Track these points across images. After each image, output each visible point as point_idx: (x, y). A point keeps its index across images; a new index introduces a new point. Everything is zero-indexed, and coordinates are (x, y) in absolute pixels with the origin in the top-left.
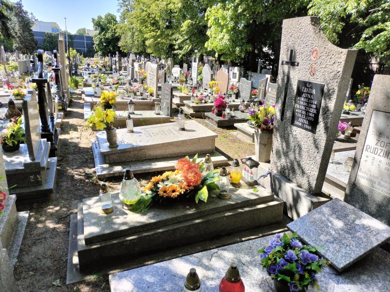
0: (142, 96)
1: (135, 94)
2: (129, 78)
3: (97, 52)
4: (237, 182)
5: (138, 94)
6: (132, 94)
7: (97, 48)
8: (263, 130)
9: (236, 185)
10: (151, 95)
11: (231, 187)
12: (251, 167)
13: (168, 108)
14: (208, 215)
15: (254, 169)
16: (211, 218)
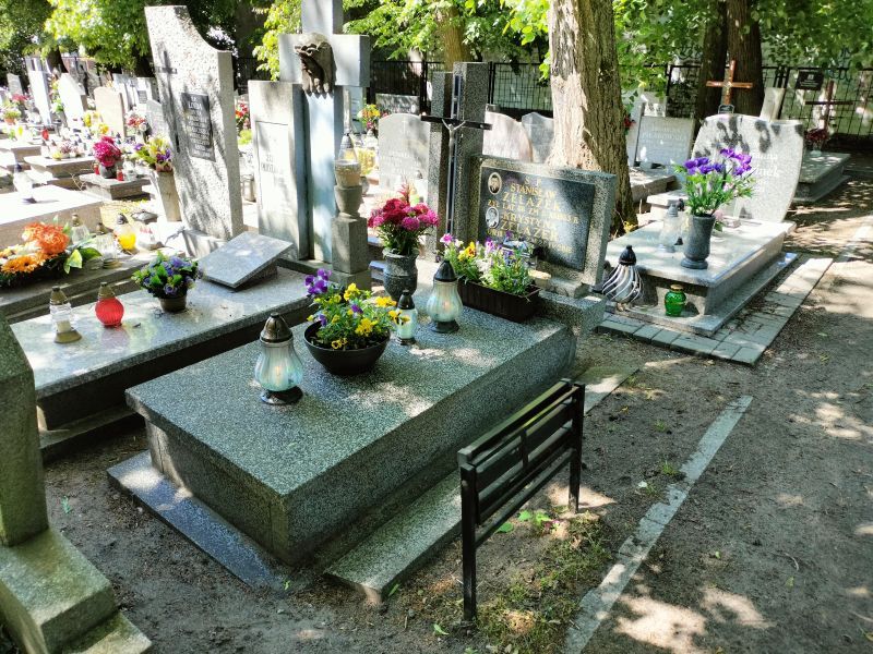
4: (131, 248)
8: (161, 172)
9: (131, 251)
11: (123, 255)
12: (147, 222)
14: (89, 289)
15: (151, 224)
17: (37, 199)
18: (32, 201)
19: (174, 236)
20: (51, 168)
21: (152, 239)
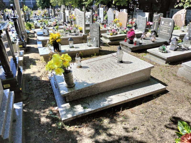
0: (75, 33)
3: (39, 7)
6: (68, 32)
7: (38, 4)
10: (81, 31)
13: (97, 41)
20: (110, 38)
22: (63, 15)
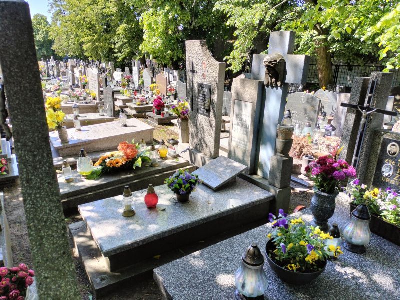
0: (85, 100)
1: (79, 99)
2: (71, 84)
4: (165, 156)
5: (82, 98)
6: (75, 99)
8: (182, 119)
9: (164, 158)
10: (95, 99)
11: (161, 160)
12: (174, 145)
13: (111, 109)
14: (143, 177)
15: (176, 146)
16: (145, 179)
17: (128, 125)
18: (126, 126)
19: (185, 152)
20: (136, 109)
21: (175, 153)
22: (71, 75)
